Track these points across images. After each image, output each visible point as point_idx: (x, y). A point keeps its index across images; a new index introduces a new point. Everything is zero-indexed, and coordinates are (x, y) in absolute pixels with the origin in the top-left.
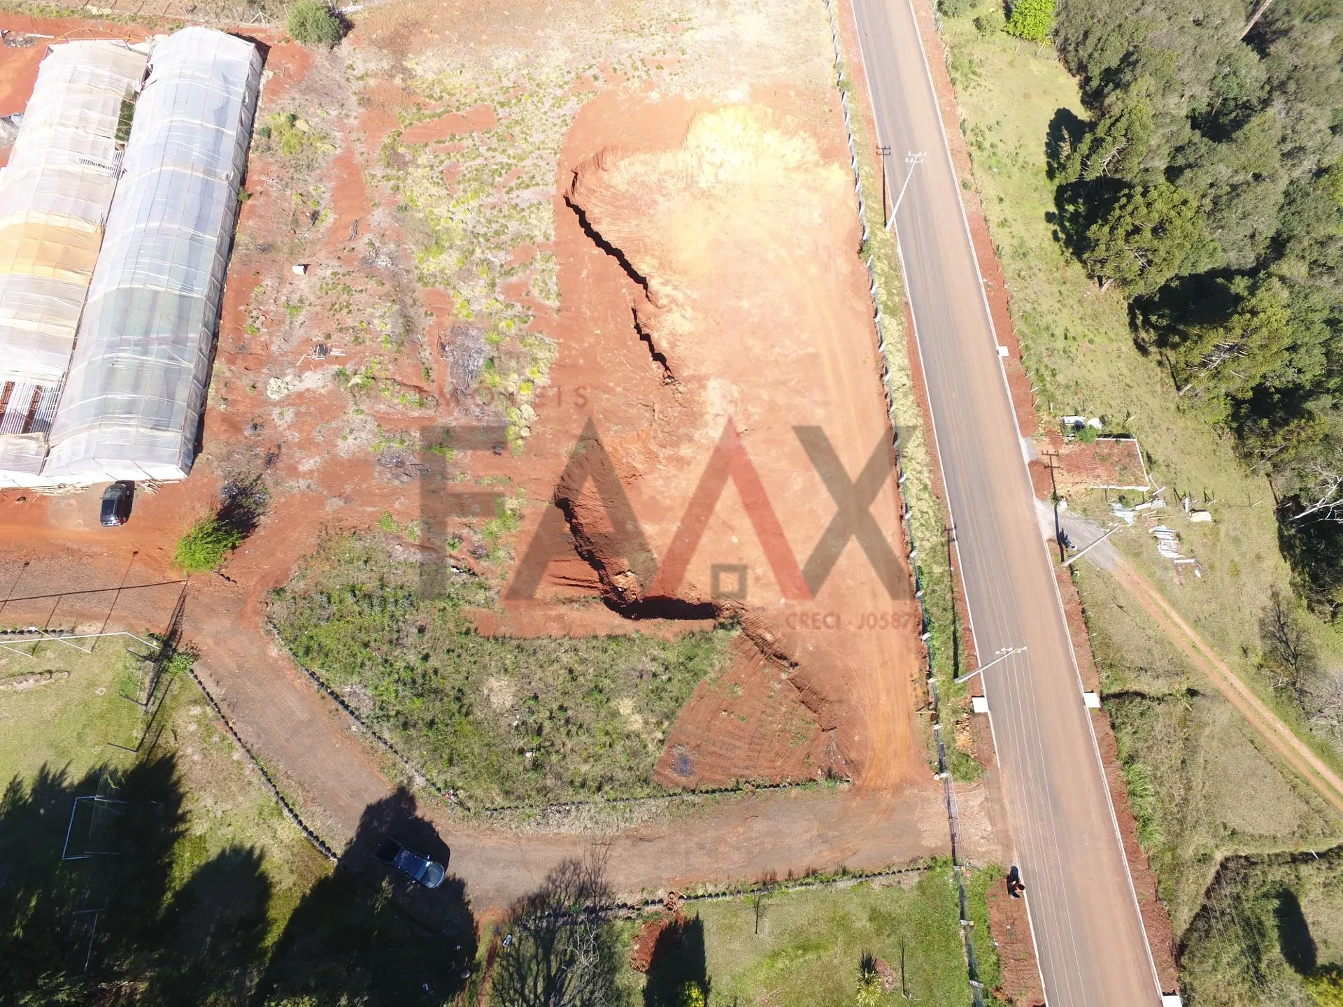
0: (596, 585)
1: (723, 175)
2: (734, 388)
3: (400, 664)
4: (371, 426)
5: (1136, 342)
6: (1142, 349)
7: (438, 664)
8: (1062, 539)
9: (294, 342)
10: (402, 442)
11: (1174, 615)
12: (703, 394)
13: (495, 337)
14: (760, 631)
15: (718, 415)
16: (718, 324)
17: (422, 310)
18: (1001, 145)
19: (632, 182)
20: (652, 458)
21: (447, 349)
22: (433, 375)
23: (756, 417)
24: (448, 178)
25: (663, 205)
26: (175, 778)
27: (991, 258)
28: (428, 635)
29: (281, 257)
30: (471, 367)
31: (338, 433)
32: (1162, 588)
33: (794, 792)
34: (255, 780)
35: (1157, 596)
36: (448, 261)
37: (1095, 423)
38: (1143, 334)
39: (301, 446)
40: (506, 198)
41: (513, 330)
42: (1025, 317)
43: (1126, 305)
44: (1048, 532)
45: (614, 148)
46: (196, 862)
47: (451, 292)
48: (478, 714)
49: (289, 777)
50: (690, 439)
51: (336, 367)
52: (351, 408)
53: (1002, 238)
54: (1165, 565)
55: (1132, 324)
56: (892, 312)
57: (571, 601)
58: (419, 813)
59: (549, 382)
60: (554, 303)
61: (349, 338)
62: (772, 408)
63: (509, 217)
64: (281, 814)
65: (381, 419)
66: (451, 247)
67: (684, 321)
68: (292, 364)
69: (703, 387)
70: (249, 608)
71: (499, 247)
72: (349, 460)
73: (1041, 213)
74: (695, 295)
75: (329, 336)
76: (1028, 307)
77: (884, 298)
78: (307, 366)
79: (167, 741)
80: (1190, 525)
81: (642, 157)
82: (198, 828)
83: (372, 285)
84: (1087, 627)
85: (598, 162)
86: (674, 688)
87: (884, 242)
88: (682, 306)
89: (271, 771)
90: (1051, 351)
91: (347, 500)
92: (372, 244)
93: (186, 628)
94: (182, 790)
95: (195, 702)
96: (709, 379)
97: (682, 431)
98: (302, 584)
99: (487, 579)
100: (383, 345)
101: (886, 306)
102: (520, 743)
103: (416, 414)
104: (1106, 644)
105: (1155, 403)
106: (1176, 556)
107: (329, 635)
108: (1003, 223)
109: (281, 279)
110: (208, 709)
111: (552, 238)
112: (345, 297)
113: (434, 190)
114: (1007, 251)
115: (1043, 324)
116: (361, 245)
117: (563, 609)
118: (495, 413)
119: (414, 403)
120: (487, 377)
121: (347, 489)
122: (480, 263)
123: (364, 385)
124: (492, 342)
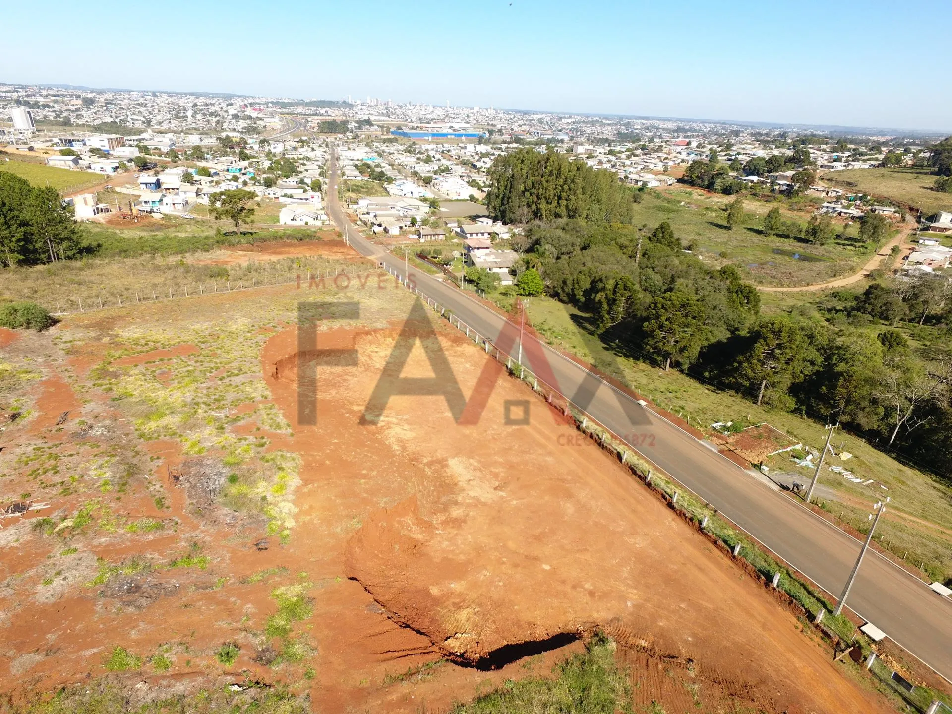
0: (430, 649)
4: (91, 560)
12: (448, 470)
13: (233, 461)
14: (632, 640)
15: (470, 480)
16: (434, 428)
17: (148, 457)
18: (554, 329)
20: (429, 527)
21: (181, 479)
22: (167, 503)
23: (502, 474)
24: (162, 378)
30: (212, 487)
31: (34, 582)
36: (172, 421)
40: (220, 383)
41: (252, 454)
44: (775, 487)
47: (178, 441)
50: (456, 503)
51: (37, 519)
52: (58, 552)
54: (861, 487)
57: (410, 675)
59: (301, 482)
60: (285, 431)
61: (56, 490)
62: (511, 466)
63: (226, 391)
65: (102, 554)
66: (172, 412)
67: (404, 432)
69: (447, 466)
71: (221, 407)
72: (55, 604)
75: (27, 495)
80: (845, 462)
83: (84, 448)
88: (398, 424)
91: (50, 651)
92: (82, 423)
96: (447, 460)
97: (444, 499)
99: (286, 686)
100: (102, 488)
103: (151, 538)
105: (752, 411)
106: (860, 480)
111: (270, 397)
112: (51, 461)
113: (148, 386)
116: (72, 426)
118: (250, 517)
119: (146, 530)
120: (234, 490)
121: (51, 637)
122: (204, 419)
123: (78, 525)
124: (230, 464)
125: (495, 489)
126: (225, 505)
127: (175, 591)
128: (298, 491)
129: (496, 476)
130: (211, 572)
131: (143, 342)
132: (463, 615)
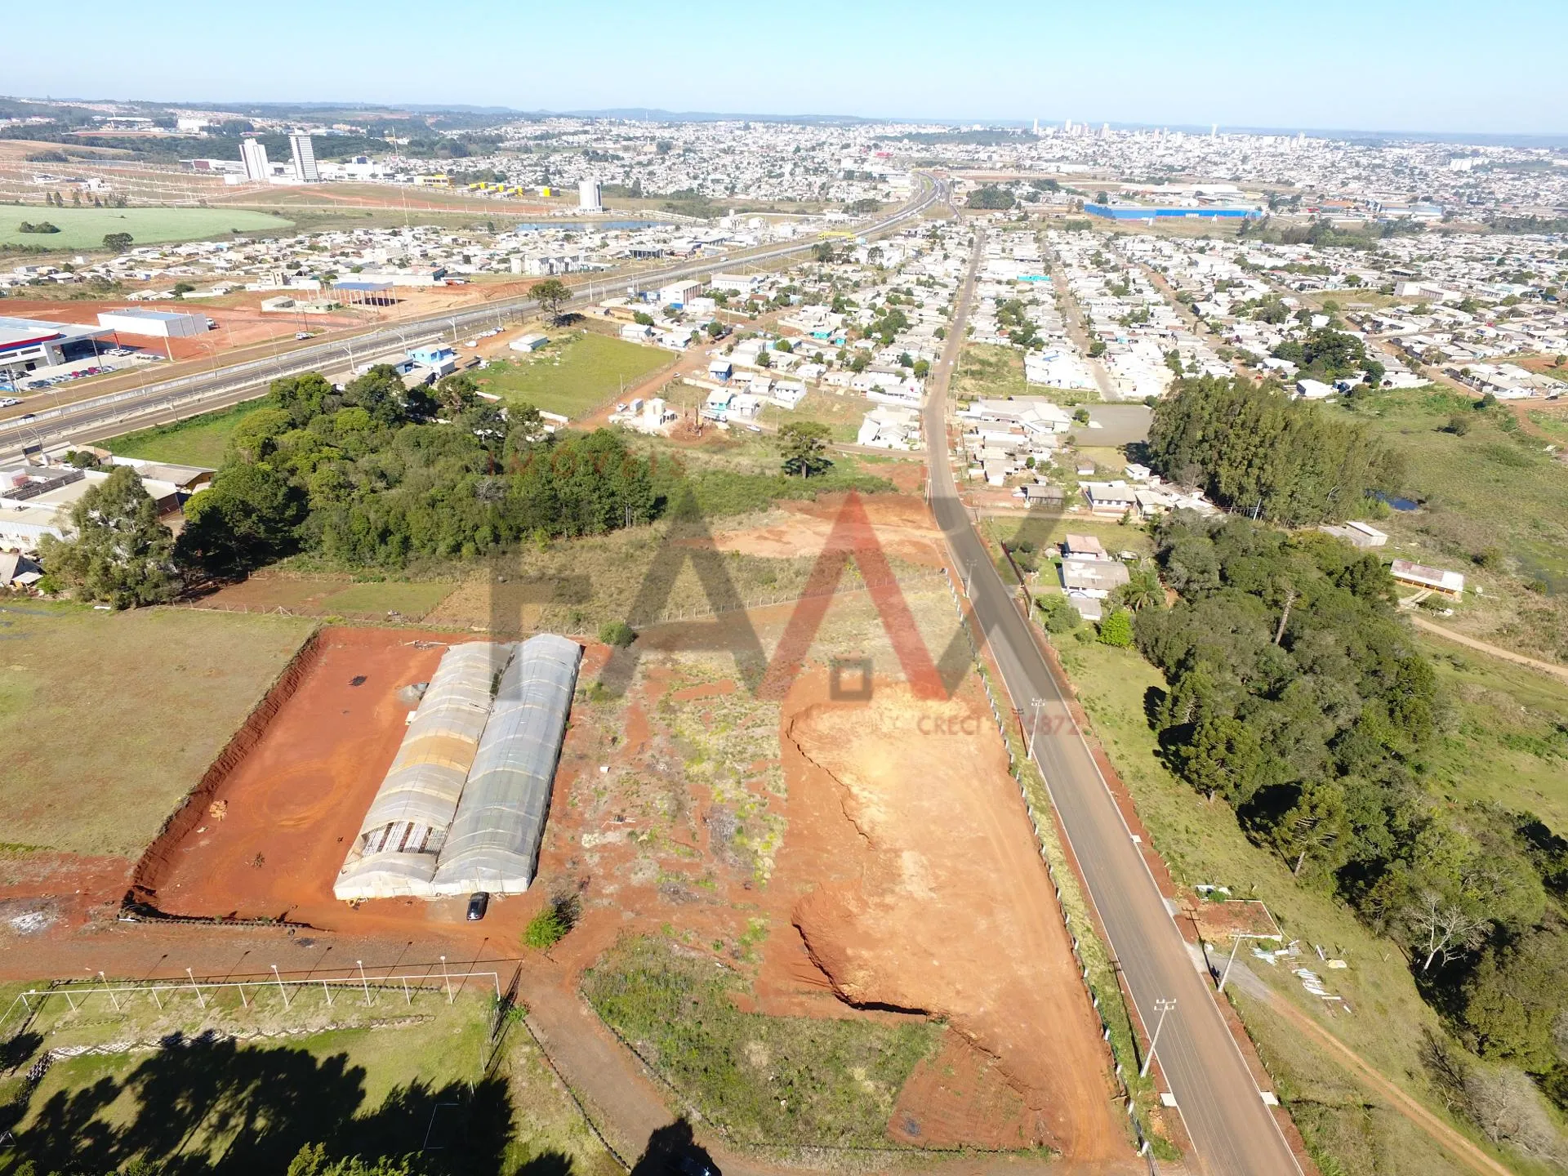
0: (830, 986)
1: (899, 724)
2: (923, 858)
3: (679, 1028)
4: (656, 866)
5: (1248, 838)
6: (1255, 843)
7: (708, 1030)
8: (1214, 973)
9: (601, 813)
10: (678, 877)
11: (1333, 1039)
12: (899, 861)
13: (743, 815)
14: (965, 1031)
15: (912, 875)
16: (907, 816)
17: (690, 797)
18: (1109, 709)
19: (831, 728)
20: (864, 905)
21: (707, 821)
22: (697, 838)
23: (943, 878)
24: (705, 720)
25: (856, 743)
26: (507, 1096)
27: (1116, 779)
28: (700, 1008)
29: (592, 762)
30: (726, 833)
31: (631, 870)
32: (1316, 1018)
33: (1012, 1158)
34: (568, 1104)
35: (1312, 1023)
36: (708, 767)
37: (1224, 890)
38: (1254, 834)
39: (605, 877)
40: (745, 732)
41: (756, 811)
42: (1150, 818)
43: (1234, 813)
44: (1201, 967)
45: (819, 705)
46: (521, 1163)
47: (710, 786)
48: (741, 1068)
49: (594, 1104)
50: (893, 892)
51: (629, 830)
52: (640, 855)
53: (1121, 766)
54: (1314, 999)
55: (1243, 826)
56: (1042, 811)
57: (809, 993)
58: (696, 1140)
59: (783, 844)
60: (783, 795)
61: (638, 811)
62: (955, 872)
63: (749, 743)
64: (587, 1132)
65: (662, 863)
66: (709, 759)
67: (879, 814)
68: (599, 827)
69: (899, 857)
70: (567, 981)
71: (742, 761)
72: (639, 887)
73: (1150, 750)
74: (886, 797)
75: (624, 811)
76: (1152, 811)
77: (1034, 801)
78: (608, 828)
79: (504, 1070)
80: (1329, 970)
81: (839, 713)
82: (524, 1137)
83: (654, 780)
84: (1252, 1040)
85: (807, 713)
86: (898, 1063)
87: (1028, 767)
88: (877, 804)
89: (580, 1099)
90: (1178, 842)
91: (638, 914)
92: (653, 756)
93: (520, 991)
94: (512, 1106)
95: (526, 1043)
96: (903, 852)
97: (885, 886)
98: (606, 967)
99: (743, 973)
100: (663, 817)
101: (1035, 805)
102: (776, 1092)
103: (687, 862)
104: (1274, 1058)
105: (1276, 881)
106: (1322, 993)
107: (624, 1003)
108: (1121, 757)
109: (592, 776)
110: (536, 1050)
111: (779, 757)
112: (635, 787)
113: (695, 726)
114: (1126, 774)
115: (1166, 821)
116: (646, 757)
117: (803, 998)
118: (745, 863)
119: (685, 854)
120: (738, 840)
121: (638, 906)
122: (730, 770)
123: (649, 841)
124: (740, 818)
125: (930, 889)
126: (732, 849)
127: (696, 900)
128: (779, 849)
129: (937, 877)
130: (716, 895)
131: (695, 671)
132: (861, 974)
